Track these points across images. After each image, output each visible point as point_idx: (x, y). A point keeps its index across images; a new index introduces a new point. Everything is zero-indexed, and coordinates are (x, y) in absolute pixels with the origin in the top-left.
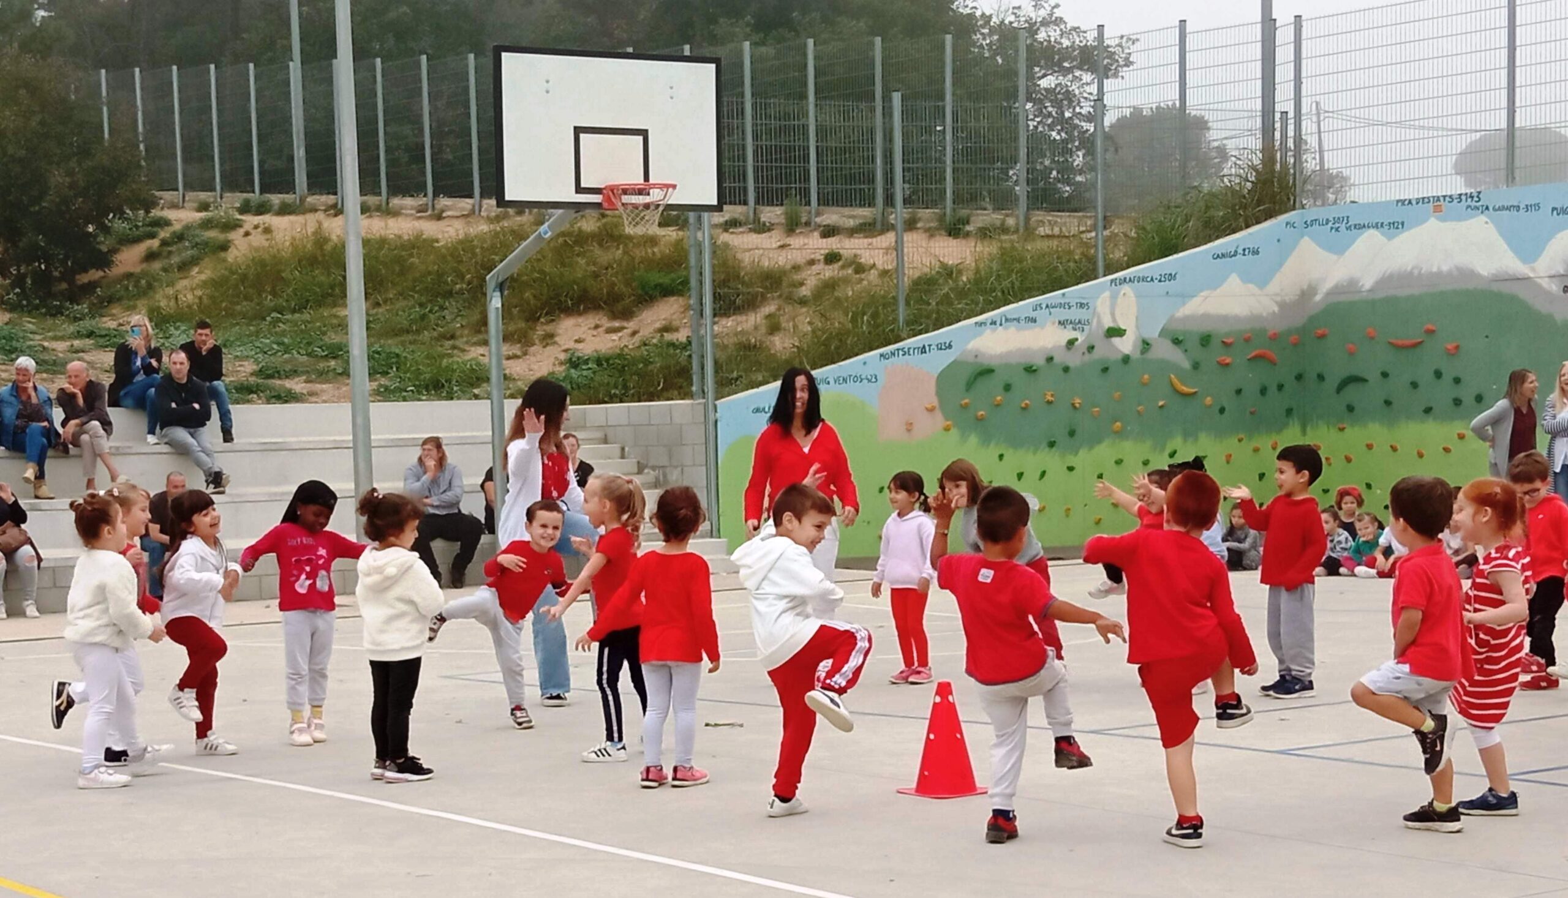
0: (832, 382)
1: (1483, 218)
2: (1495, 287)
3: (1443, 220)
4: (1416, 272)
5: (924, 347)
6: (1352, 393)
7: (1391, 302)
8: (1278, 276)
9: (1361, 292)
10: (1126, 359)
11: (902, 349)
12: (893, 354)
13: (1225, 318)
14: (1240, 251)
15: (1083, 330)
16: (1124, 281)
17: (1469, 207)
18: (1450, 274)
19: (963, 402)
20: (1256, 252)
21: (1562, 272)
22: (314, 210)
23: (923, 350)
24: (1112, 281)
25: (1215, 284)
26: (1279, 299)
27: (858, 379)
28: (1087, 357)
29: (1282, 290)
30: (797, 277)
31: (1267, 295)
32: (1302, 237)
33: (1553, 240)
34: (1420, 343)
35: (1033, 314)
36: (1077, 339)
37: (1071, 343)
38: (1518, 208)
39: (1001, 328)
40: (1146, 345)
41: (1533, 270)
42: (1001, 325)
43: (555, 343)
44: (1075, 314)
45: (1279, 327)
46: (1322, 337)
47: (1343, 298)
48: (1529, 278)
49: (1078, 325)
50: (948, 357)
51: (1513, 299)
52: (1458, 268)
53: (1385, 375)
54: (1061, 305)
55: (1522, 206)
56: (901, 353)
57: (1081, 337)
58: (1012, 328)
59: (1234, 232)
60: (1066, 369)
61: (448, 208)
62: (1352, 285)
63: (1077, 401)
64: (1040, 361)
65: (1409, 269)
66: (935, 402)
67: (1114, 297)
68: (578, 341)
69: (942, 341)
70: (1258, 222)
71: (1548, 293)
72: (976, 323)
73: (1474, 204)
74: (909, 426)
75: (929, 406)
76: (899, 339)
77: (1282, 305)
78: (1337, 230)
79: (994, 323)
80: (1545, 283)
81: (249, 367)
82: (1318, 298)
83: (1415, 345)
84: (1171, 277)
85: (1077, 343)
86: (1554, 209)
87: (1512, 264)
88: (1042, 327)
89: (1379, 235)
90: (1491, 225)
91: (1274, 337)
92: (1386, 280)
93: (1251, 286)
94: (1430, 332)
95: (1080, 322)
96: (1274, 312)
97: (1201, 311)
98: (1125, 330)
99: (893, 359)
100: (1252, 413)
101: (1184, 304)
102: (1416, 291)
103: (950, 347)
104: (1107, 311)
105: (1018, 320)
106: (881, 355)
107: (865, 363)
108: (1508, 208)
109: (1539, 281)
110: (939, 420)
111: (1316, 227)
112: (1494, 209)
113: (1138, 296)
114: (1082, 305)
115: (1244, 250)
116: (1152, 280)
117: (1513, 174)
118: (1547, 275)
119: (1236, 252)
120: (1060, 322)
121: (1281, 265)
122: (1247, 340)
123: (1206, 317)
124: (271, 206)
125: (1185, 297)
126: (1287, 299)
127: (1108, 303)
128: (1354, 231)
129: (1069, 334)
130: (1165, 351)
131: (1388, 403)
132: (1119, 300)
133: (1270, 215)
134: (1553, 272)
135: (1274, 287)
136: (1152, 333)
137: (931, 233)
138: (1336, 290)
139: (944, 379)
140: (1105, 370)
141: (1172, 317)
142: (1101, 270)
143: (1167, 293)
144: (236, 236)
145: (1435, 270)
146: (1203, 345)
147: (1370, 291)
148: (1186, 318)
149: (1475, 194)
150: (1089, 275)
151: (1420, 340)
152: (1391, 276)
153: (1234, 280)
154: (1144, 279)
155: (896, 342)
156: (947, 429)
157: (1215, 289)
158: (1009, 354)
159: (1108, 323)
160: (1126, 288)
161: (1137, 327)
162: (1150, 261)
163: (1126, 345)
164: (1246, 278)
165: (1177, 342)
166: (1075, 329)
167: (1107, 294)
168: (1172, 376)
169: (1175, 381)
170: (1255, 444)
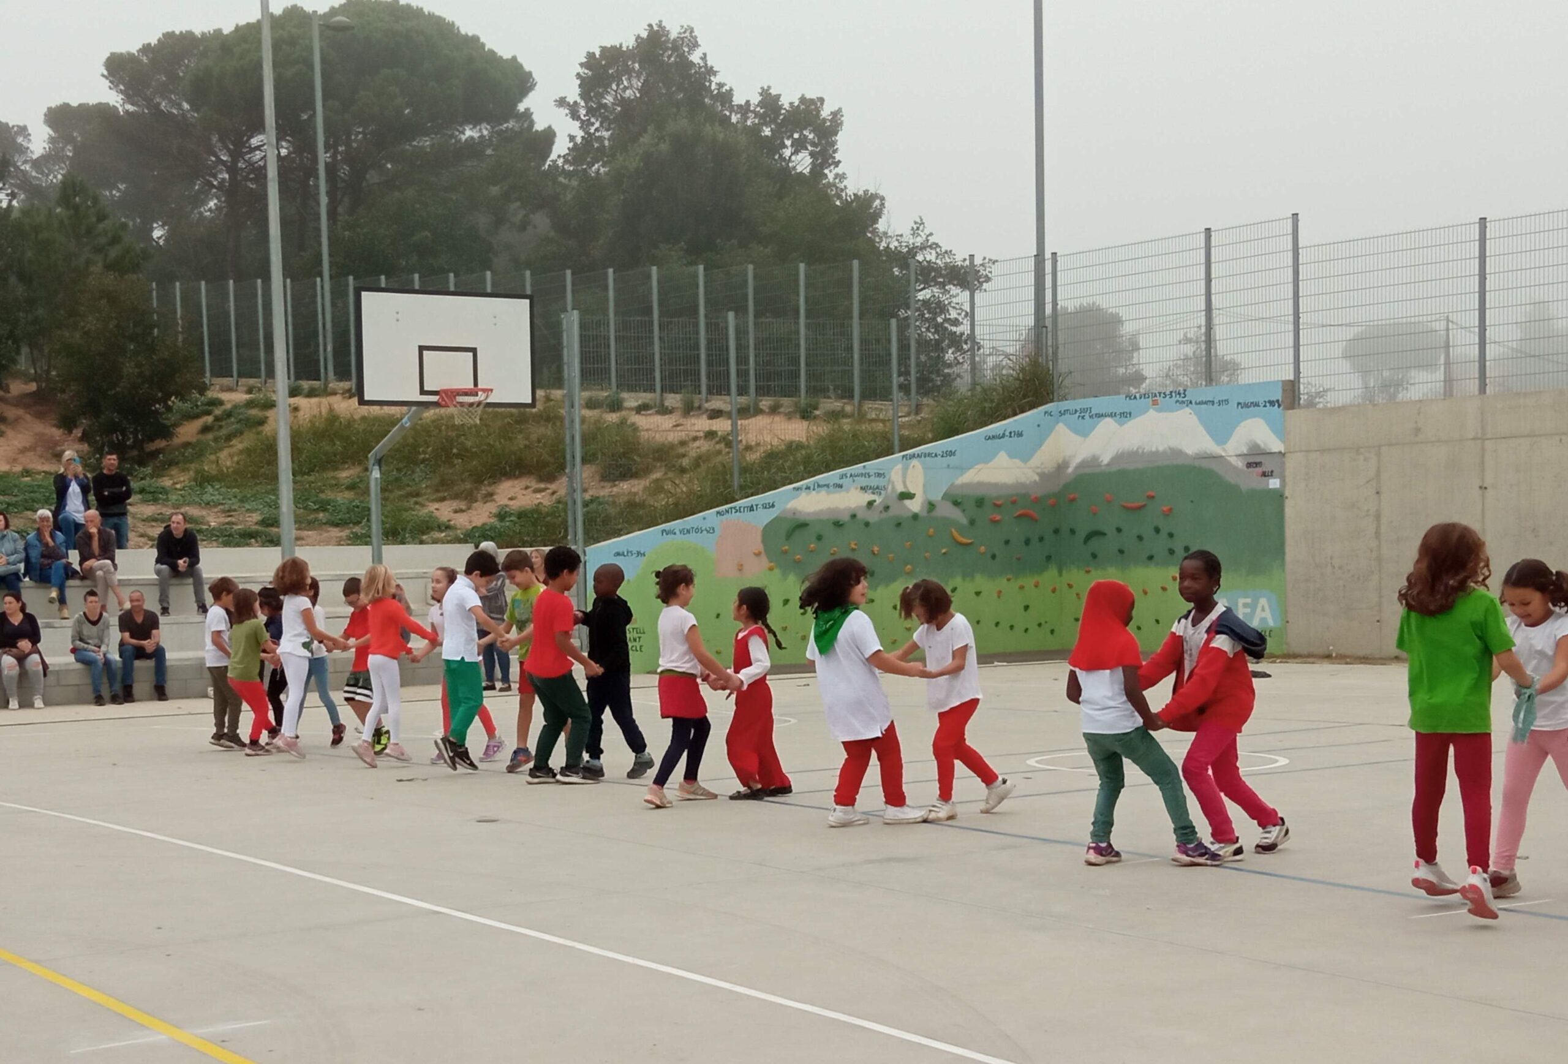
0: (678, 533)
1: (1188, 410)
2: (1197, 463)
3: (1160, 411)
4: (1140, 451)
5: (752, 506)
6: (1095, 543)
7: (1122, 473)
8: (1039, 453)
9: (1099, 466)
10: (915, 517)
11: (735, 508)
12: (727, 511)
13: (996, 485)
14: (1007, 433)
15: (880, 494)
16: (913, 456)
17: (1177, 401)
18: (1164, 452)
19: (783, 548)
20: (1020, 435)
21: (1245, 452)
22: (332, 393)
23: (751, 509)
24: (903, 456)
25: (987, 458)
26: (1039, 470)
27: (698, 530)
28: (884, 515)
29: (1042, 464)
30: (682, 450)
31: (1030, 468)
32: (1058, 423)
33: (1238, 428)
34: (1144, 506)
35: (841, 482)
36: (875, 501)
37: (870, 504)
38: (1213, 402)
39: (814, 492)
40: (931, 506)
41: (1224, 450)
42: (814, 489)
43: (493, 500)
44: (874, 482)
45: (1039, 494)
46: (1073, 500)
47: (1088, 471)
48: (1222, 457)
49: (876, 490)
50: (772, 514)
51: (1210, 473)
52: (1170, 448)
53: (1119, 530)
54: (862, 475)
55: (1216, 401)
56: (734, 511)
57: (879, 500)
58: (823, 491)
59: (1005, 418)
60: (867, 524)
62: (1094, 461)
63: (876, 549)
64: (845, 518)
65: (1135, 449)
66: (761, 548)
67: (905, 470)
68: (510, 499)
69: (766, 502)
70: (1023, 411)
71: (1235, 468)
72: (794, 488)
73: (1181, 399)
74: (740, 568)
75: (756, 551)
76: (734, 500)
77: (1042, 475)
78: (1083, 417)
79: (808, 488)
80: (1234, 461)
81: (256, 517)
82: (1070, 470)
83: (1140, 508)
84: (952, 453)
85: (875, 504)
86: (1239, 404)
87: (1208, 445)
88: (848, 491)
89: (1114, 423)
90: (1194, 418)
91: (1036, 500)
92: (1119, 457)
93: (1017, 461)
94: (1151, 497)
95: (878, 488)
96: (1035, 481)
97: (976, 479)
98: (914, 494)
99: (726, 516)
100: (1019, 559)
101: (962, 475)
102: (1140, 466)
103: (773, 506)
104: (900, 479)
105: (828, 486)
106: (718, 513)
107: (704, 519)
108: (1206, 403)
109: (1228, 458)
110: (764, 562)
111: (1067, 416)
112: (1196, 403)
113: (926, 469)
114: (879, 475)
115: (1011, 433)
116: (936, 455)
117: (1210, 376)
118: (1233, 454)
119: (1004, 434)
120: (861, 488)
121: (1041, 445)
122: (1014, 502)
123: (980, 484)
124: (302, 390)
125: (962, 469)
126: (1046, 471)
127: (900, 472)
128: (1095, 419)
129: (868, 497)
130: (947, 511)
131: (1121, 552)
132: (909, 471)
133: (1032, 406)
134: (1239, 452)
135: (1036, 461)
136: (937, 496)
137: (789, 416)
138: (1082, 465)
139: (768, 532)
140: (899, 525)
141: (952, 485)
142: (897, 448)
143: (948, 466)
144: (272, 413)
145: (1154, 449)
146: (978, 506)
147: (1108, 465)
148: (963, 486)
149: (1182, 392)
150: (889, 451)
151: (1143, 503)
152: (1123, 454)
153: (1002, 458)
154: (929, 455)
155: (732, 502)
156: (771, 569)
157: (987, 463)
158: (821, 511)
159: (900, 488)
160: (915, 462)
161: (924, 492)
162: (936, 441)
163: (915, 506)
164: (1011, 456)
165: (956, 503)
166: (874, 493)
167: (899, 466)
168: (953, 530)
169: (955, 534)
170: (1020, 582)
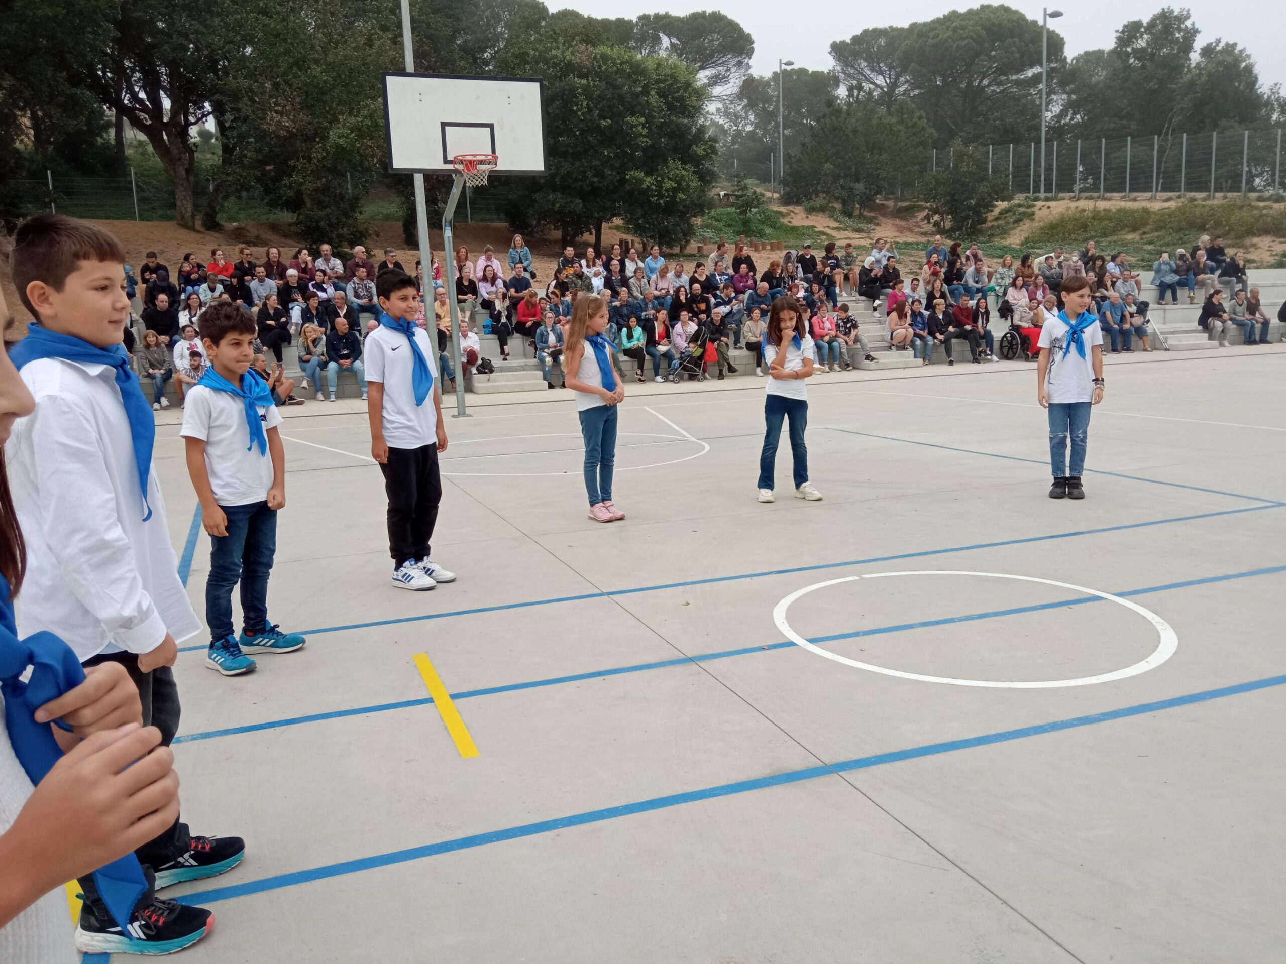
22: (1063, 199)
61: (1139, 197)
144: (1036, 209)
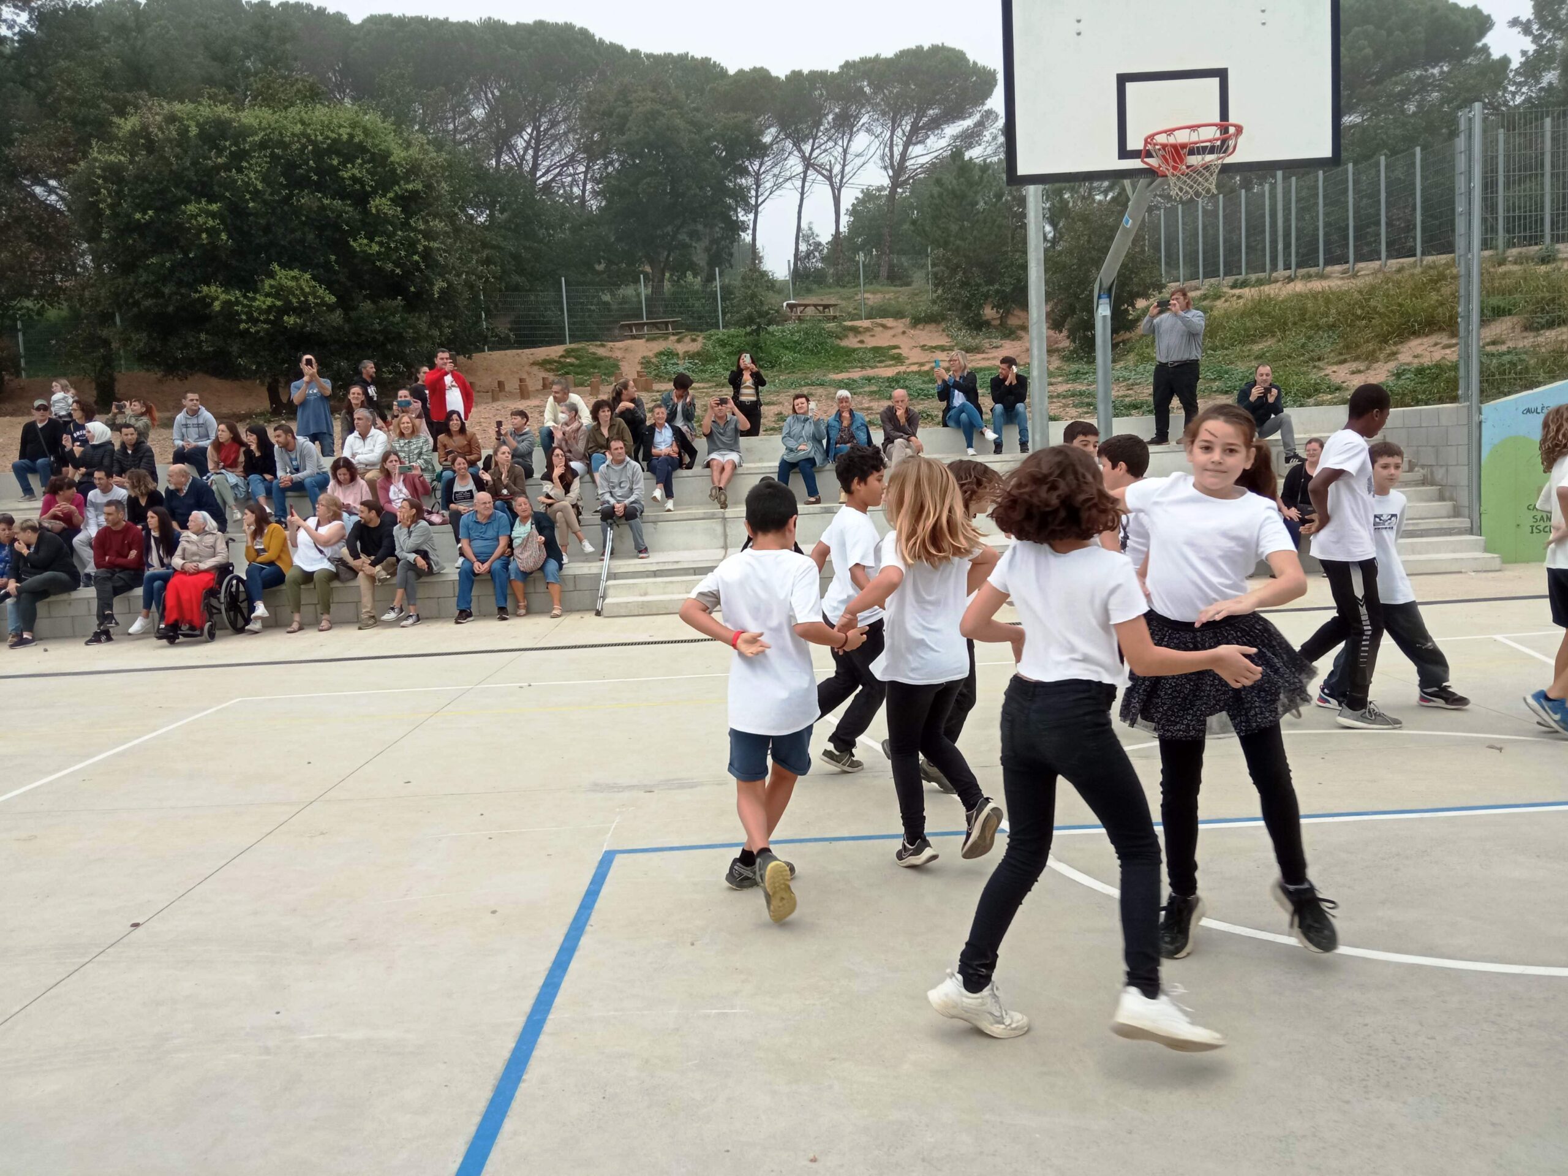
43: (1397, 359)
61: (1362, 269)
68: (1415, 357)
124: (1249, 282)
